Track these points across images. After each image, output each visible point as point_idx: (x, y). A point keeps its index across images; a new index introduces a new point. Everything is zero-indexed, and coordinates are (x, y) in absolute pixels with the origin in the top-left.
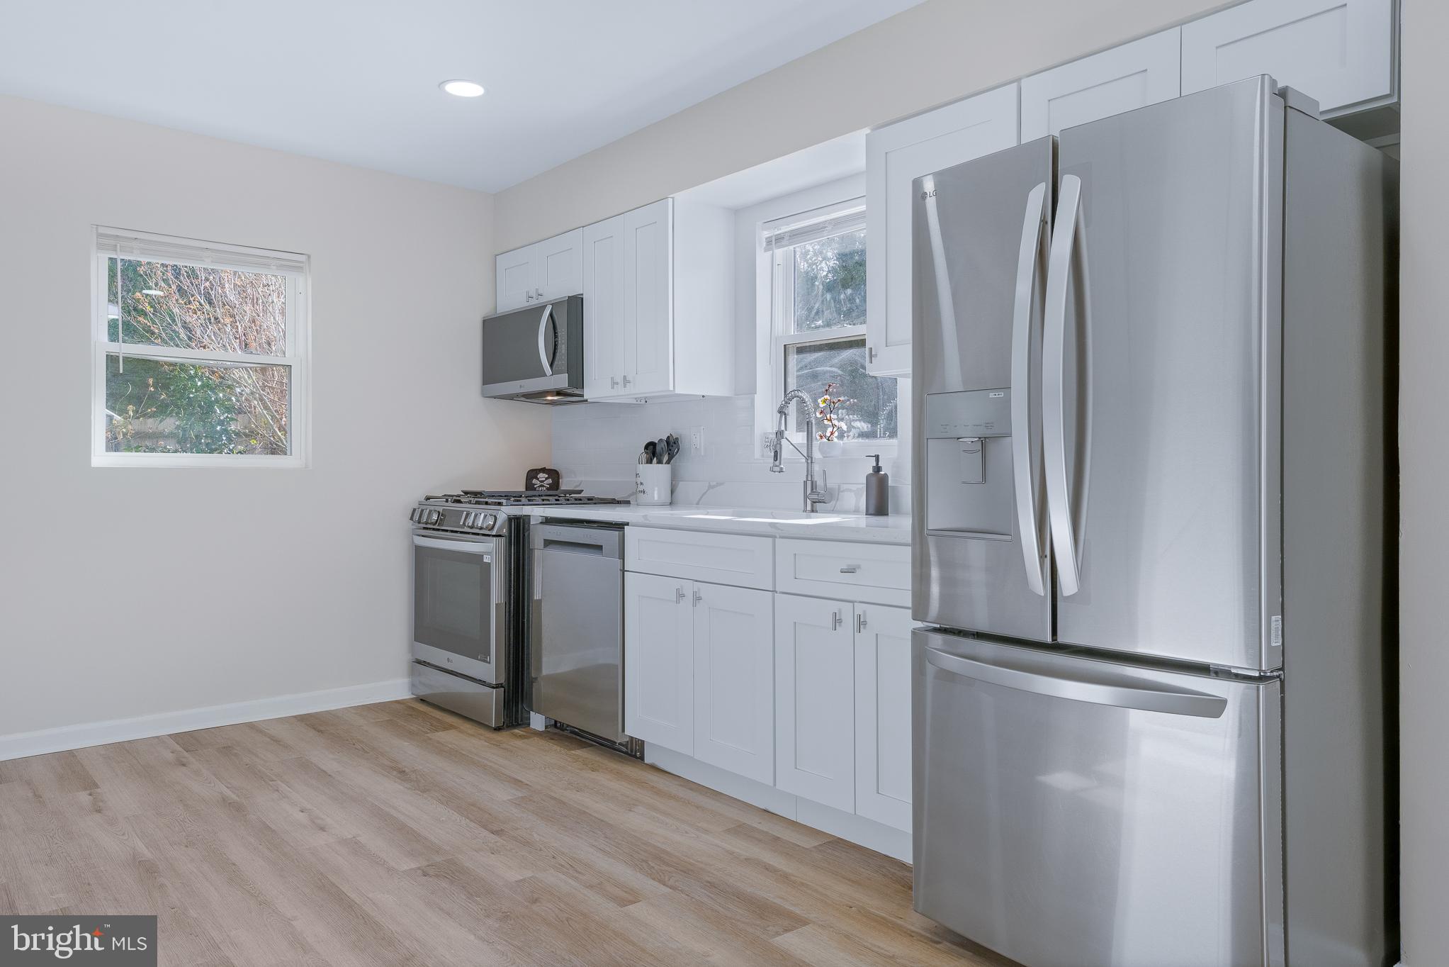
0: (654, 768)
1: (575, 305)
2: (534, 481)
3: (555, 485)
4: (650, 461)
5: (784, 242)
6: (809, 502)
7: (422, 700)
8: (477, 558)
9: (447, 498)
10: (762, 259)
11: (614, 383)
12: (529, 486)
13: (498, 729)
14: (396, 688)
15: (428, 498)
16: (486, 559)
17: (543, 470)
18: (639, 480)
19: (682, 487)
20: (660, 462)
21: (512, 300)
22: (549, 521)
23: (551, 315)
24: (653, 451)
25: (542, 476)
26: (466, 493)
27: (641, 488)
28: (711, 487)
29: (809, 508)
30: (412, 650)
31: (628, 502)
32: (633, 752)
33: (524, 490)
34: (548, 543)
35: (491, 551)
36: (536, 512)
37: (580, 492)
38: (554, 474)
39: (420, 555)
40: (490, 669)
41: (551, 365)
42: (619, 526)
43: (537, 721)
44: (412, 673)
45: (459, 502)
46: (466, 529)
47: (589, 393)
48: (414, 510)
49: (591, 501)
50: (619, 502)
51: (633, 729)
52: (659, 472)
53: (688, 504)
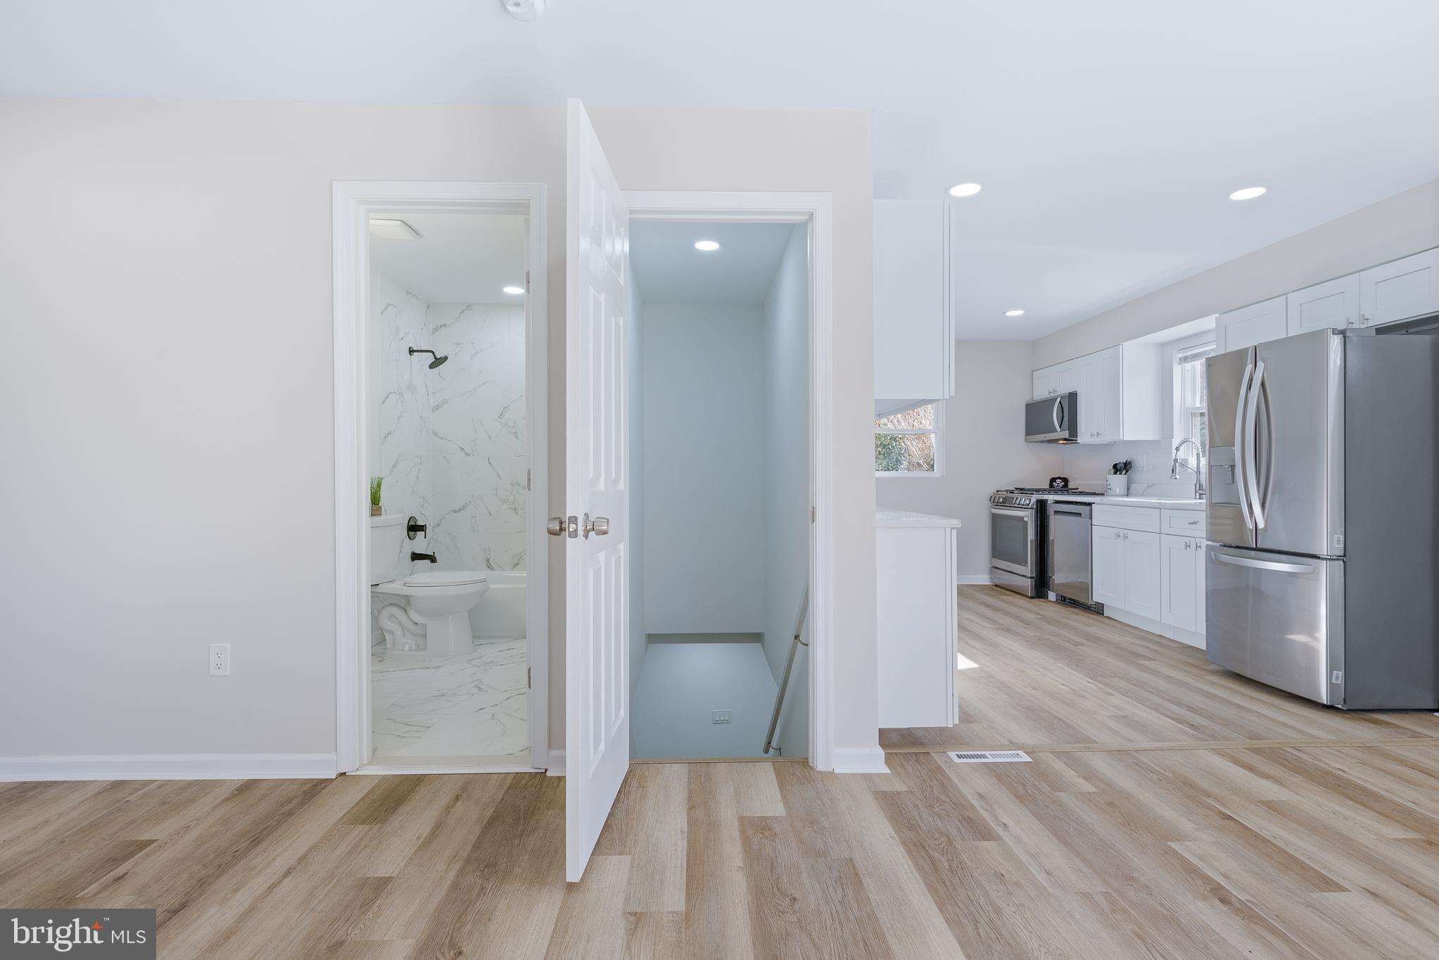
0: (1108, 617)
1: (1073, 397)
2: (1054, 483)
3: (1066, 485)
4: (1115, 473)
5: (1188, 360)
6: (1198, 495)
7: (996, 586)
8: (1021, 519)
9: (1007, 491)
10: (1177, 370)
11: (1092, 435)
12: (1051, 486)
13: (1032, 598)
14: (984, 579)
15: (998, 491)
16: (1026, 519)
17: (1059, 478)
18: (1108, 483)
19: (1133, 486)
20: (1120, 474)
21: (1041, 394)
22: (1057, 502)
23: (1060, 402)
24: (1117, 469)
25: (1058, 481)
26: (1017, 489)
27: (1109, 487)
28: (1148, 487)
29: (1198, 497)
30: (991, 562)
31: (1103, 494)
32: (1098, 610)
33: (1048, 487)
34: (1056, 512)
35: (1028, 516)
36: (1051, 498)
37: (1077, 489)
38: (1065, 480)
39: (995, 518)
40: (1028, 569)
41: (1060, 427)
42: (1090, 504)
43: (1052, 596)
44: (991, 573)
45: (1013, 493)
46: (1016, 505)
47: (1080, 439)
48: (991, 497)
49: (1082, 493)
50: (1097, 494)
51: (1097, 597)
52: (1120, 479)
53: (1137, 495)
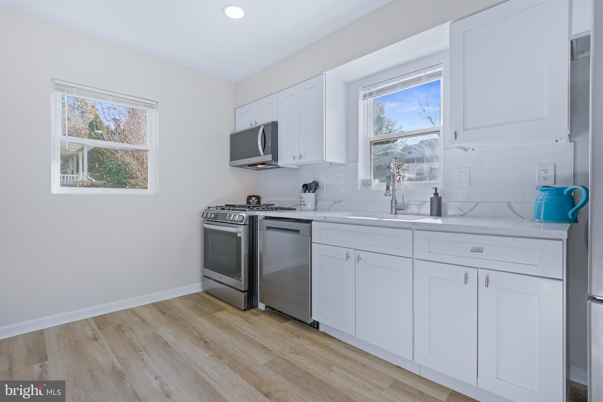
1: (274, 125)
2: (250, 200)
3: (259, 202)
4: (305, 192)
5: (373, 95)
6: (394, 209)
7: (207, 293)
8: (235, 234)
9: (217, 207)
10: (362, 104)
11: (294, 158)
12: (248, 203)
13: (244, 310)
14: (196, 287)
15: (209, 208)
16: (239, 235)
17: (254, 196)
18: (302, 200)
19: (319, 203)
20: (309, 192)
21: (243, 125)
22: (267, 218)
23: (263, 131)
24: (306, 188)
25: (253, 198)
26: (227, 205)
27: (303, 203)
28: (335, 203)
29: (394, 212)
30: (203, 271)
31: (295, 209)
33: (246, 204)
34: (269, 228)
35: (241, 231)
36: (261, 214)
37: (273, 205)
38: (258, 198)
39: (206, 231)
40: (242, 283)
41: (263, 151)
42: (309, 222)
43: (261, 306)
44: (202, 281)
45: (224, 209)
46: (228, 221)
47: (280, 163)
48: (204, 213)
49: (282, 209)
50: (292, 209)
52: (309, 196)
53: (323, 210)
